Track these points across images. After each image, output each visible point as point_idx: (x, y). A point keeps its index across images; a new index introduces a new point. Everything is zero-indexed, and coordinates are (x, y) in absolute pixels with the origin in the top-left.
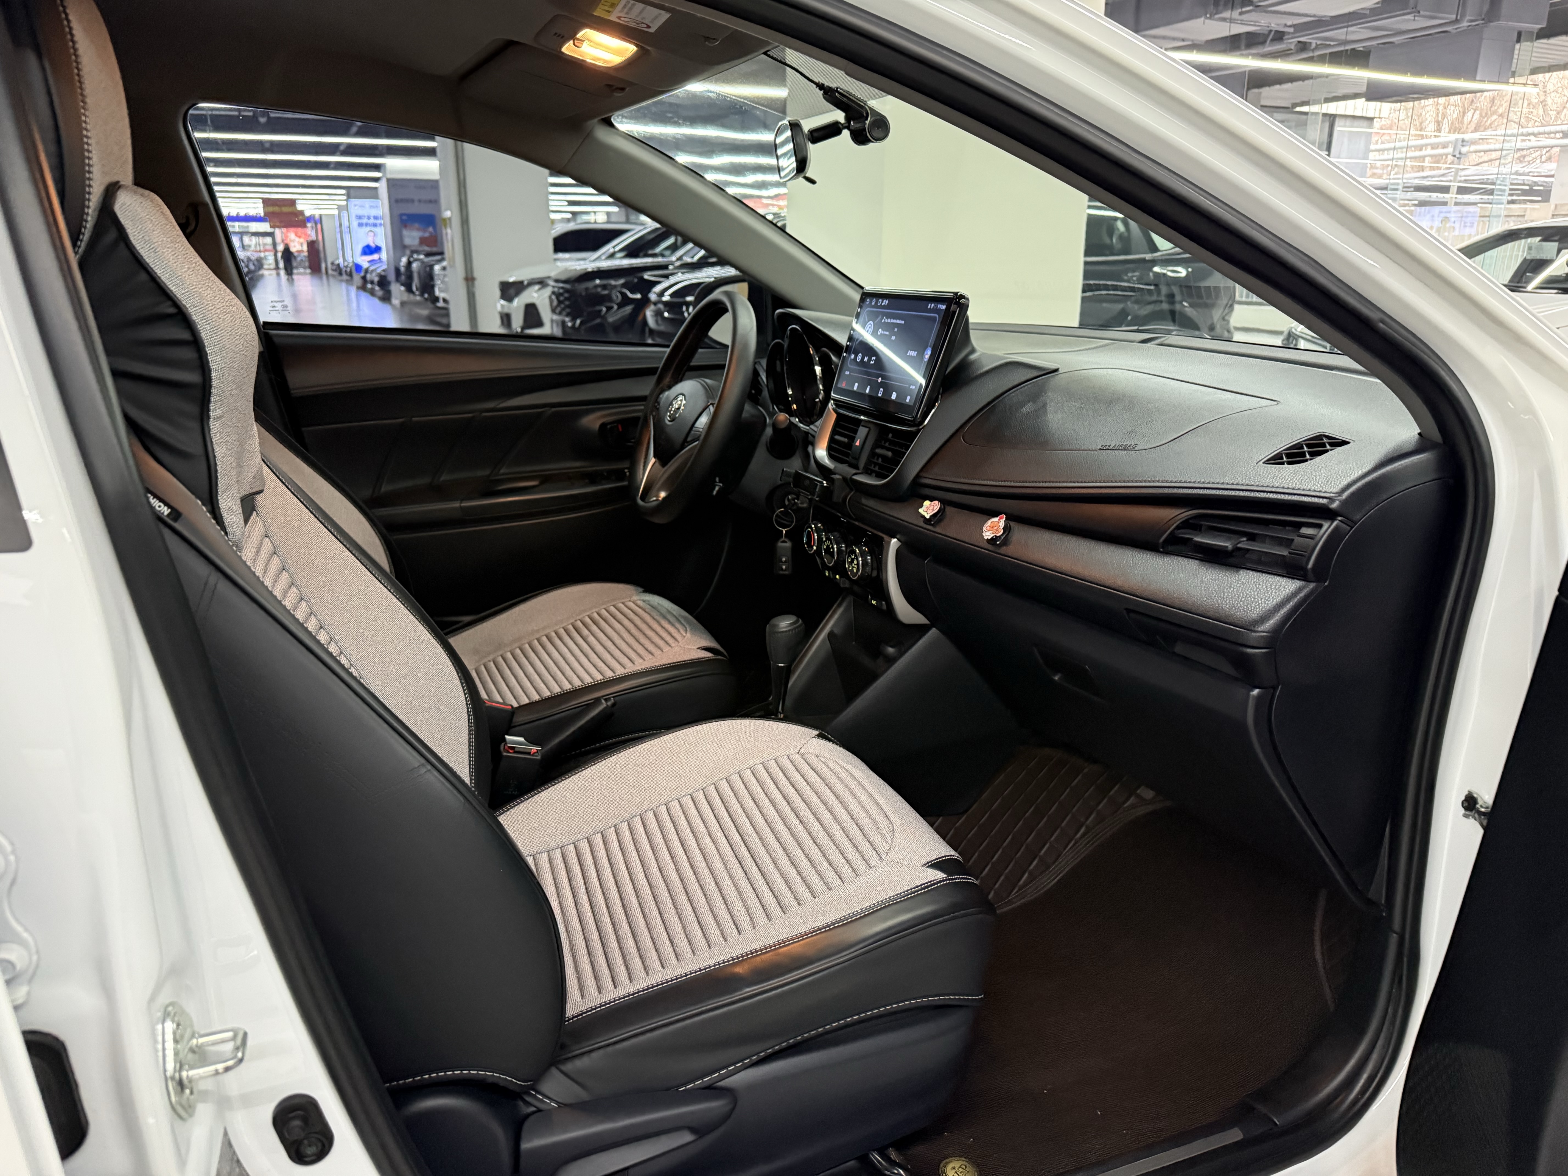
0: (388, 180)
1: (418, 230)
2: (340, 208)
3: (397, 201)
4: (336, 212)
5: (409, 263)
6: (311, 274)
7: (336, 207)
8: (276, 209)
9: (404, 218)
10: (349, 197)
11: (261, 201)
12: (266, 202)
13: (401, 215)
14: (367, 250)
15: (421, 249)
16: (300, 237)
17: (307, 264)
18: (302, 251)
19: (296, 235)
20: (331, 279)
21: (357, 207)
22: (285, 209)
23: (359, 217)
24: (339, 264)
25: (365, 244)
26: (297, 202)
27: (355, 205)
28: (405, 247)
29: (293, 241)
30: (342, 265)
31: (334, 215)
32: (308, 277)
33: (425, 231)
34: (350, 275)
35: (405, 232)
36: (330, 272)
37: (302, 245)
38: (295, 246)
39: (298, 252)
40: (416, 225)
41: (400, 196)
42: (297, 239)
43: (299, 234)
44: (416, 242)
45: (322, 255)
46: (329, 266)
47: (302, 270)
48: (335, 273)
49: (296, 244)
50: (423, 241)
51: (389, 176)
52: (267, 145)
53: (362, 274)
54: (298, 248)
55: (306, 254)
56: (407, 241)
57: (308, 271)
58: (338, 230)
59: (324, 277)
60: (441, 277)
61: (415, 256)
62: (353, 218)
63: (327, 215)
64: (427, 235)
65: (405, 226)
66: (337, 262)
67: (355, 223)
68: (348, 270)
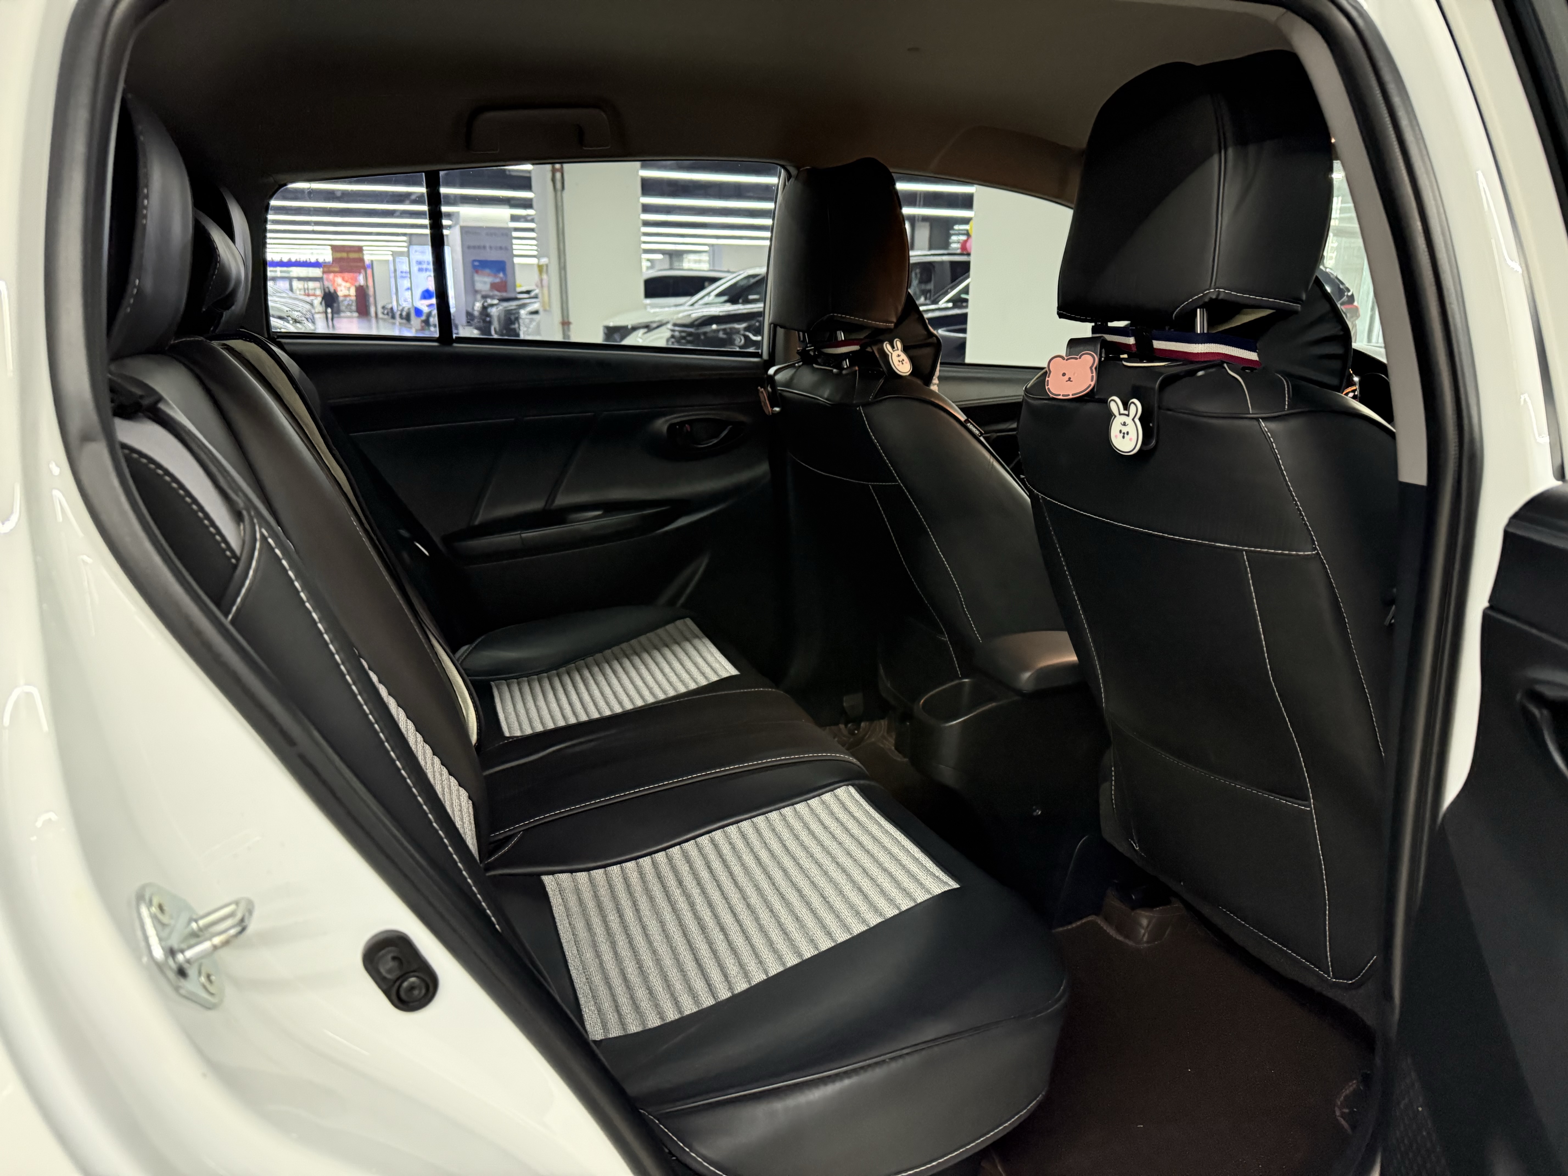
0: (462, 228)
1: (489, 275)
2: (395, 254)
3: (469, 247)
4: (390, 258)
5: (484, 308)
6: (358, 317)
7: (391, 253)
8: (344, 255)
9: (477, 264)
10: (410, 243)
11: (330, 247)
12: (335, 248)
13: (474, 261)
14: (426, 295)
15: (491, 294)
16: (347, 282)
17: (354, 308)
18: (349, 296)
19: (343, 279)
20: (381, 322)
21: (417, 253)
22: (353, 255)
23: (419, 263)
24: (392, 309)
25: (424, 288)
26: (364, 248)
27: (416, 251)
28: (476, 292)
29: (340, 285)
30: (395, 309)
31: (388, 260)
32: (355, 320)
33: (495, 276)
34: (408, 318)
35: (477, 278)
36: (380, 315)
37: (349, 289)
38: (341, 291)
39: (346, 296)
40: (487, 271)
41: (472, 244)
42: (344, 284)
43: (346, 278)
44: (488, 287)
45: (372, 300)
46: (380, 310)
47: (348, 314)
48: (386, 317)
49: (343, 288)
50: (494, 286)
51: (462, 224)
52: (339, 194)
53: (424, 318)
54: (346, 292)
55: (354, 298)
56: (479, 286)
57: (356, 314)
58: (392, 275)
59: (374, 320)
60: (527, 321)
61: (489, 301)
62: (413, 263)
63: (380, 261)
64: (497, 280)
65: (477, 272)
66: (389, 306)
67: (415, 268)
68: (404, 314)
